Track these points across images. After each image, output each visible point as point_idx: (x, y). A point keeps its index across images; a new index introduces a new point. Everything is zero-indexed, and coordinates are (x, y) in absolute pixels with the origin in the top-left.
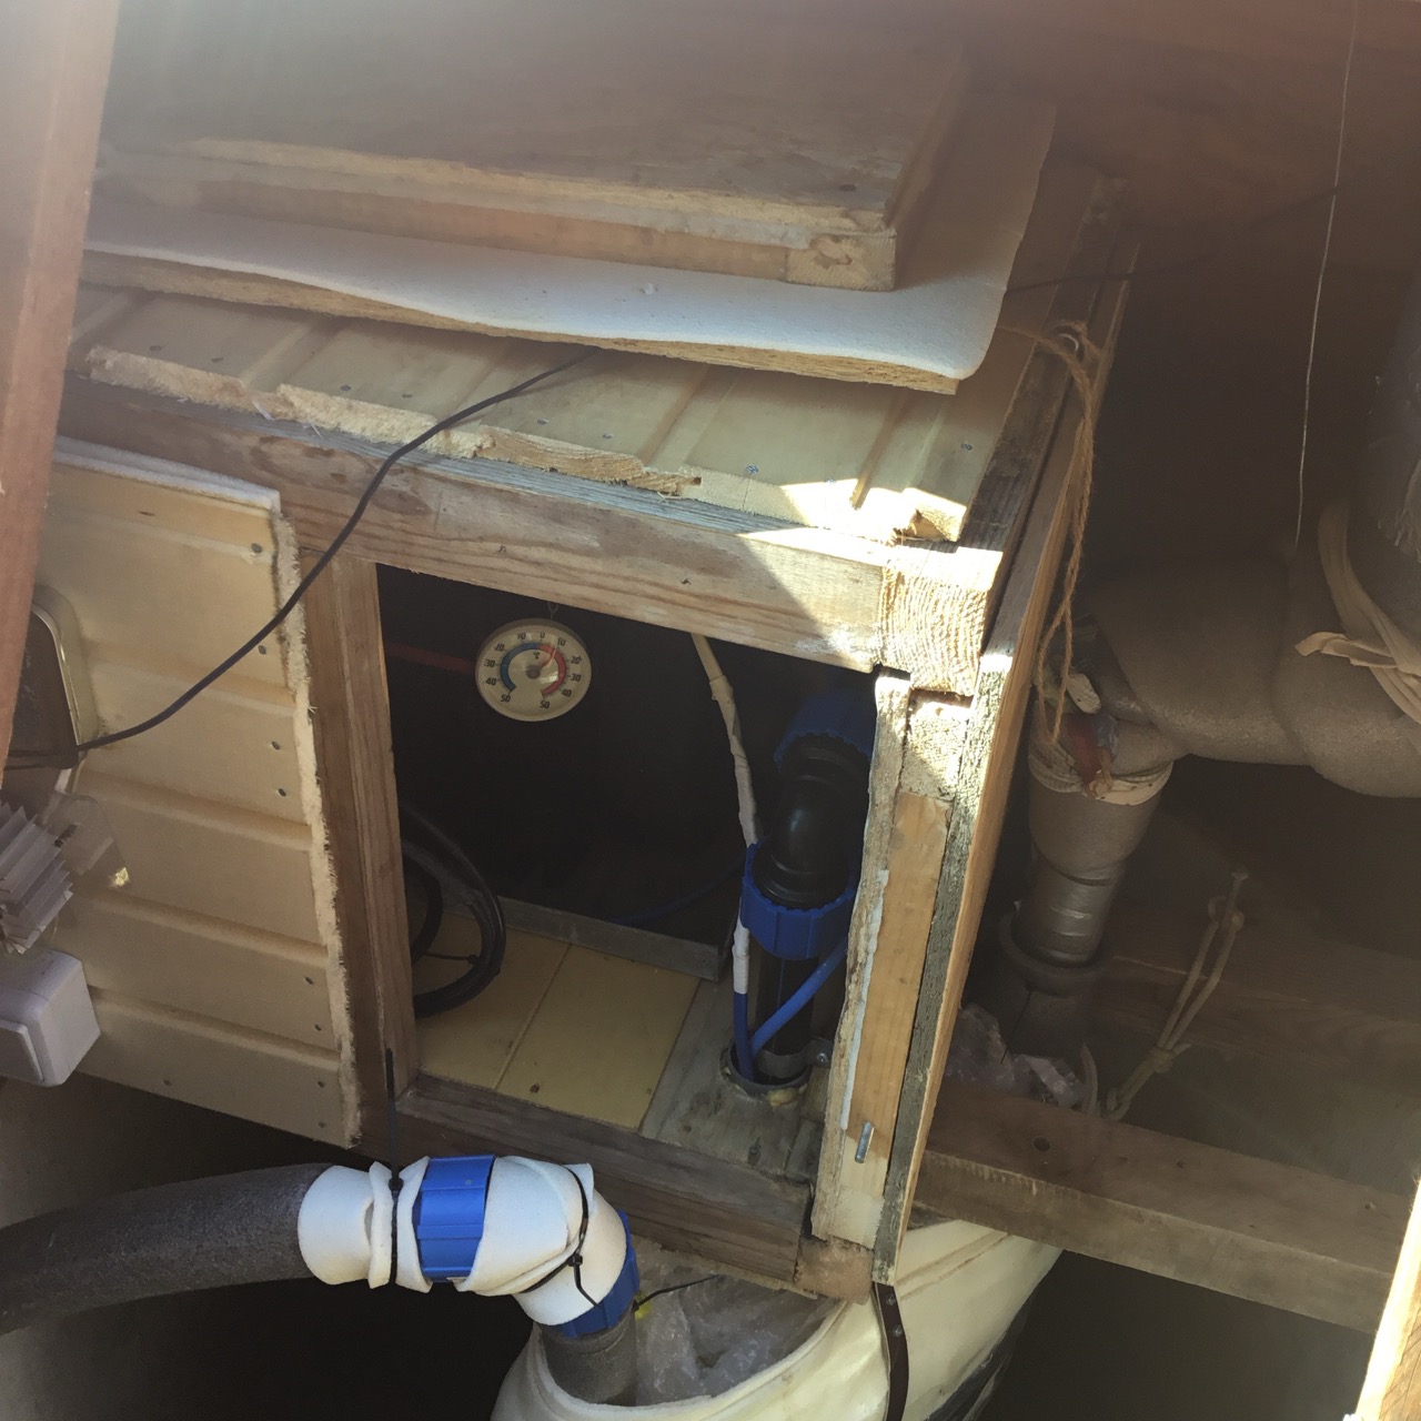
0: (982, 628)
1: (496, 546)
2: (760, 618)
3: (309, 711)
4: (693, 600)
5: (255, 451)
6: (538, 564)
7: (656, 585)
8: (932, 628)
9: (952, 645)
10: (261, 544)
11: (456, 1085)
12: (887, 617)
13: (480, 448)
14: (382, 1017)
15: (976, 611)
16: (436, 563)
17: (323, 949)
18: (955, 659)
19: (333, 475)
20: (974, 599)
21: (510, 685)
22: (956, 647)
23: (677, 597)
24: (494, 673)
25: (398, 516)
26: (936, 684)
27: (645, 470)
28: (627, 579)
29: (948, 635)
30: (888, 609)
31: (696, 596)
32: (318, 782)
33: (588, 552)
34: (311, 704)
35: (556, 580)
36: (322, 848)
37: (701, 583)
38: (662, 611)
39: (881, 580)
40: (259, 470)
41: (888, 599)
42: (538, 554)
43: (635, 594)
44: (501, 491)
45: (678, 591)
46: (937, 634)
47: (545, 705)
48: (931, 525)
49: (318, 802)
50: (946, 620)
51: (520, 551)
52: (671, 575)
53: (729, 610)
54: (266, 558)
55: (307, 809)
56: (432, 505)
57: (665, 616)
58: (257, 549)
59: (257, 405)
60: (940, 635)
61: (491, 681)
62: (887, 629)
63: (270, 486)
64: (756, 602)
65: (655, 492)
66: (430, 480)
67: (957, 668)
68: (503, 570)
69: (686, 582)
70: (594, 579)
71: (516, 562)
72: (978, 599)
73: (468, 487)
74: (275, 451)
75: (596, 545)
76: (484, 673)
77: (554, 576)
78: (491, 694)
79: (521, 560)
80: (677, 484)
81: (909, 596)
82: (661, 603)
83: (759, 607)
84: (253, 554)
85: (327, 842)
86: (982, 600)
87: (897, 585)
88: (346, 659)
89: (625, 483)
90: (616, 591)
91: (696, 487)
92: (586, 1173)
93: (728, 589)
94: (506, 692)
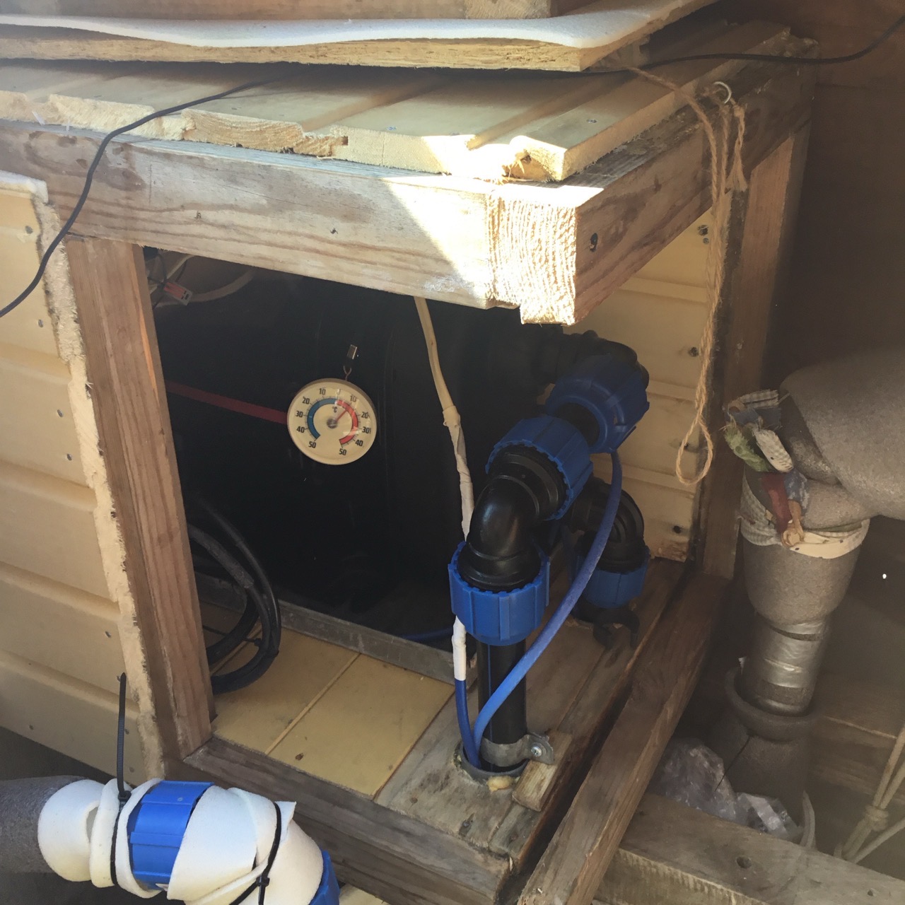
0: (574, 249)
1: (192, 213)
2: (395, 262)
3: (87, 386)
4: (341, 251)
5: (28, 147)
6: (224, 227)
7: (312, 237)
8: (533, 255)
9: (551, 270)
10: (32, 227)
11: (239, 749)
12: (494, 247)
13: (185, 129)
14: (169, 674)
15: (567, 231)
16: (154, 234)
17: (115, 606)
18: (555, 285)
19: (79, 161)
20: (564, 217)
21: (316, 435)
22: (555, 273)
23: (328, 247)
24: (302, 422)
25: (123, 194)
26: (541, 315)
27: (305, 134)
28: (290, 233)
29: (547, 261)
30: (494, 239)
31: (344, 245)
32: (101, 453)
33: (258, 210)
34: (88, 380)
35: (239, 241)
36: (109, 515)
37: (346, 231)
38: (320, 264)
39: (486, 209)
40: (31, 164)
41: (493, 229)
42: (224, 216)
43: (298, 249)
44: (191, 157)
45: (331, 242)
46: (537, 260)
47: (343, 452)
48: (538, 165)
49: (103, 473)
50: (543, 244)
51: (209, 215)
52: (321, 225)
53: (370, 256)
54: (34, 237)
55: (88, 473)
56: (145, 178)
57: (322, 268)
58: (29, 230)
59: (35, 115)
60: (540, 261)
61: (300, 429)
62: (496, 260)
63: (41, 178)
64: (390, 245)
65: (315, 156)
66: (142, 155)
67: (558, 296)
68: (201, 236)
69: (334, 231)
70: (265, 237)
71: (210, 227)
72: (568, 217)
73: (167, 156)
74: (40, 143)
75: (264, 202)
76: (294, 422)
77: (238, 237)
78: (301, 440)
79: (212, 225)
80: (331, 146)
81: (510, 222)
82: (318, 255)
83: (392, 250)
84: (26, 234)
85: (114, 510)
86: (571, 217)
87: (499, 212)
88: (107, 336)
89: (292, 149)
90: (284, 247)
91: (345, 147)
92: (288, 809)
93: (367, 235)
94: (312, 439)
